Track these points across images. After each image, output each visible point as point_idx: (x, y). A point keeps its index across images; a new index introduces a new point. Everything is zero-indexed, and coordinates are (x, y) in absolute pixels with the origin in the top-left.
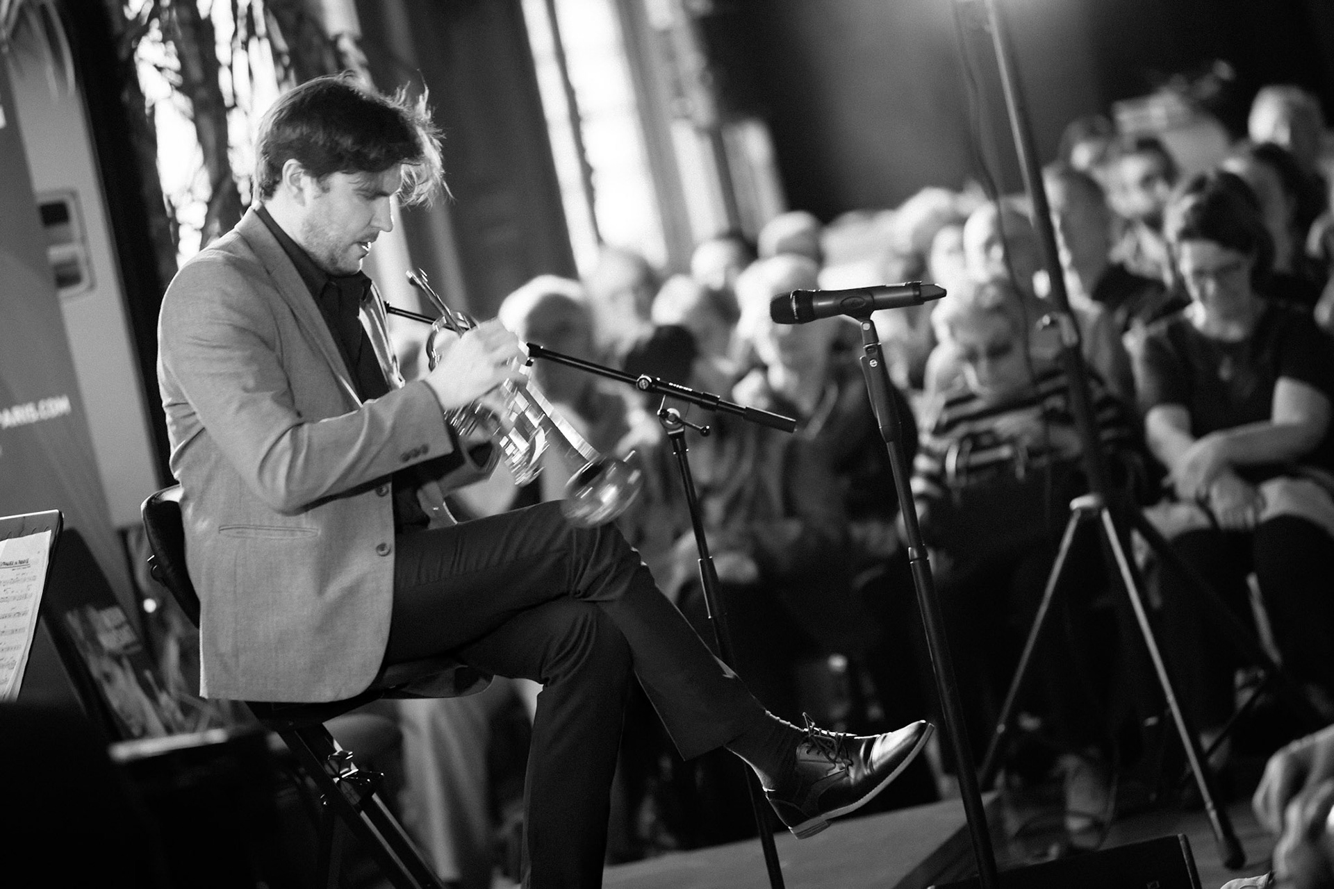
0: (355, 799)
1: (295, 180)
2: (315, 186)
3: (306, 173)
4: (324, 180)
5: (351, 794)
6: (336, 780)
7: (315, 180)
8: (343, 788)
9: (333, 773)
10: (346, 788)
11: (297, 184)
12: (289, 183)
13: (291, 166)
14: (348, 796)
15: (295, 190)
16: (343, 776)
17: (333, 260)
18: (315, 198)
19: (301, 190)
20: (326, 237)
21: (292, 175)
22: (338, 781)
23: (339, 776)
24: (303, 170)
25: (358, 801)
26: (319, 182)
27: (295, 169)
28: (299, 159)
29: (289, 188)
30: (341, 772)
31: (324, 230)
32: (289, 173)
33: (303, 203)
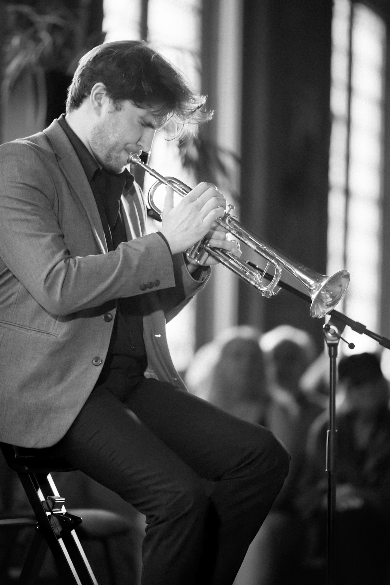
0: (58, 530)
1: (98, 96)
2: (111, 105)
3: (106, 95)
4: (119, 102)
5: (56, 525)
6: (48, 513)
7: (112, 101)
8: (52, 520)
9: (48, 509)
10: (54, 521)
11: (98, 101)
12: (93, 98)
13: (99, 87)
14: (54, 526)
15: (96, 104)
16: (54, 513)
17: (109, 157)
18: (109, 112)
19: (100, 105)
20: (108, 141)
21: (96, 94)
22: (49, 515)
23: (52, 512)
24: (105, 92)
25: (60, 531)
26: (114, 102)
27: (100, 90)
28: (105, 84)
29: (92, 101)
30: (54, 510)
31: (108, 136)
32: (95, 92)
33: (99, 114)
